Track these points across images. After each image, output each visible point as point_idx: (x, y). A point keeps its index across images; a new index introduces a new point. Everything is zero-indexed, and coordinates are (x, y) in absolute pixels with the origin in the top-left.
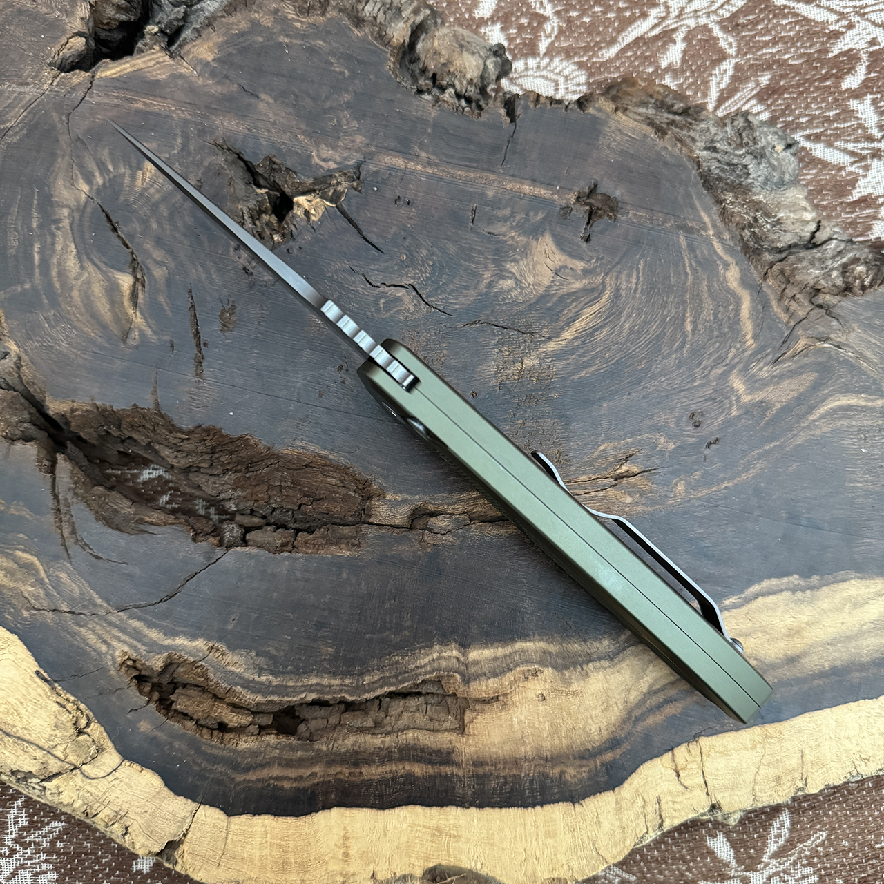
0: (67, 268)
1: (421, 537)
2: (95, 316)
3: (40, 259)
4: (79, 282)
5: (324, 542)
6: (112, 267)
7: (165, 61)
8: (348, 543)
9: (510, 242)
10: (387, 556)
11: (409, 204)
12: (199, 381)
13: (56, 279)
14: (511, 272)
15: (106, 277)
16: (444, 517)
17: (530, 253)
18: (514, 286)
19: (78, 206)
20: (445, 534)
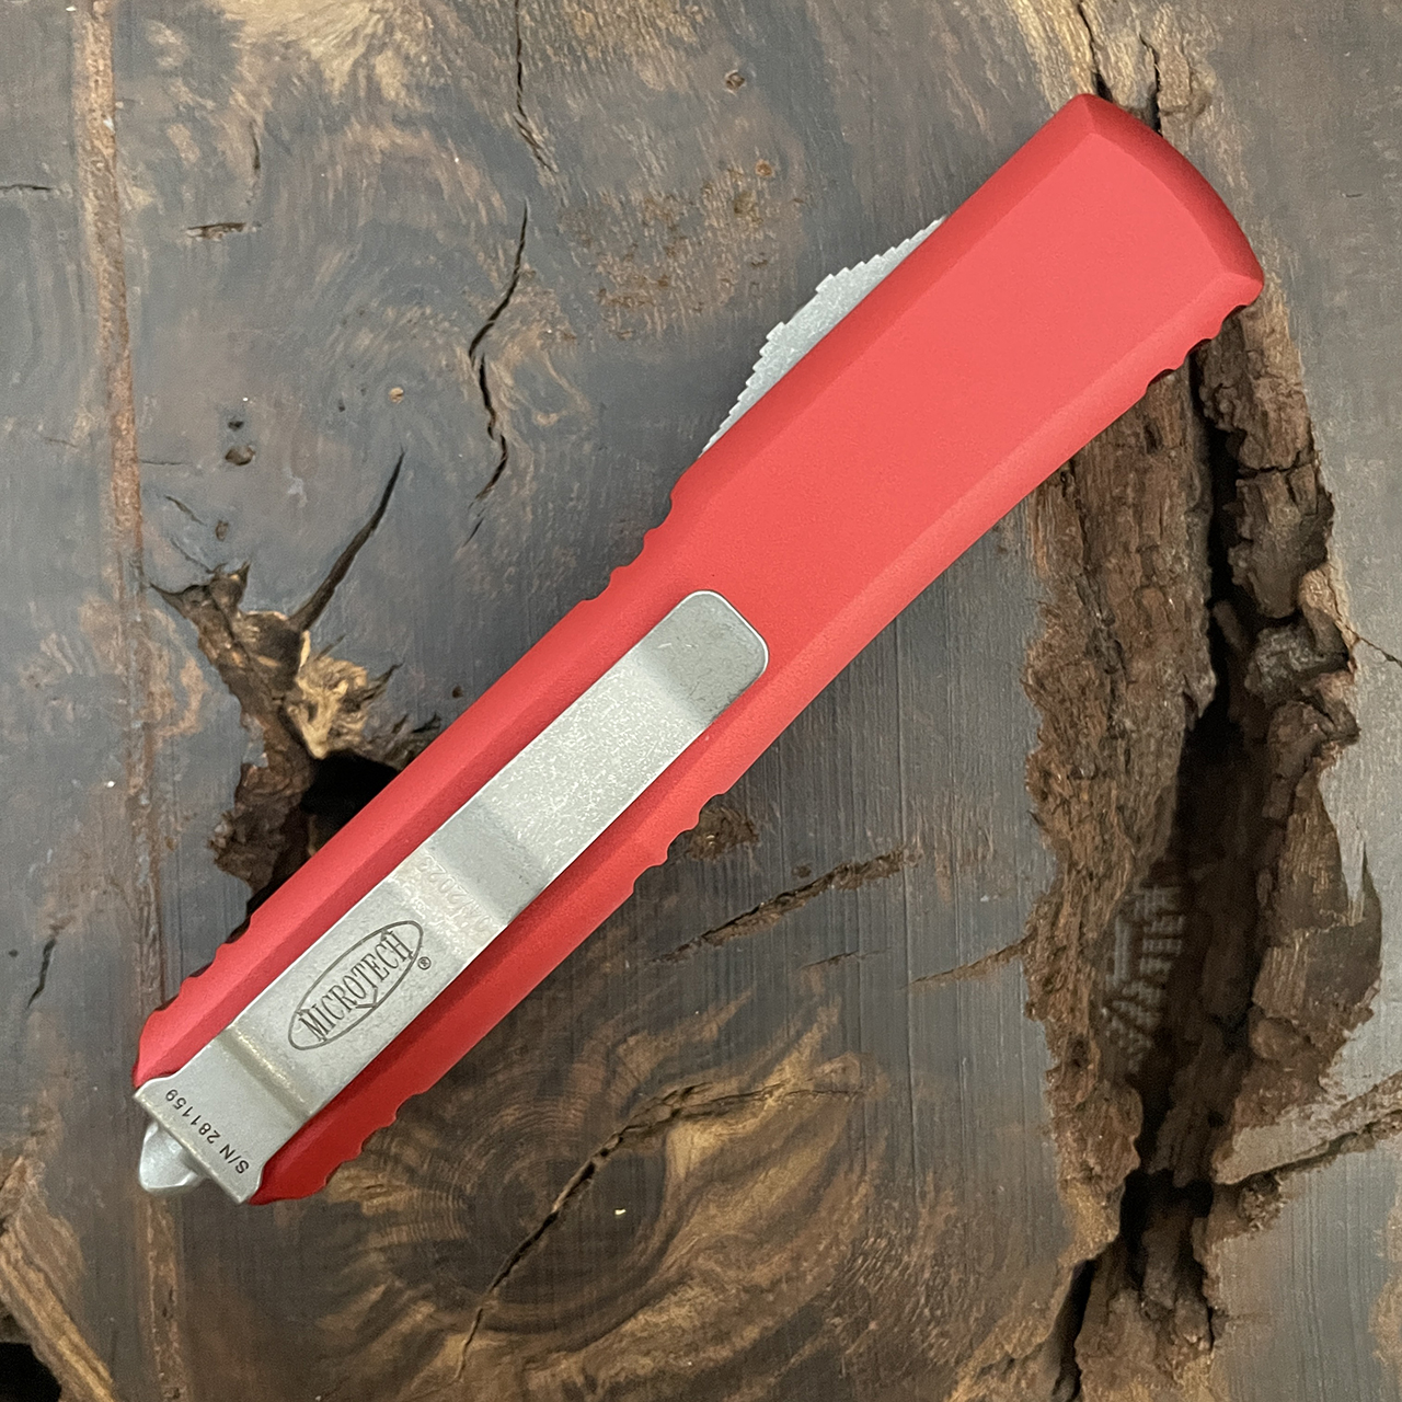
0: (698, 1321)
1: (1181, 116)
2: (810, 1201)
4: (732, 1273)
5: (1264, 381)
6: (660, 1197)
7: (20, 1245)
9: (267, 101)
10: (1257, 197)
11: (237, 425)
12: (911, 858)
13: (739, 1343)
14: (353, 74)
15: (694, 1201)
16: (1105, 67)
17: (280, 34)
18: (390, 54)
19: (512, 1347)
20: (1154, 52)
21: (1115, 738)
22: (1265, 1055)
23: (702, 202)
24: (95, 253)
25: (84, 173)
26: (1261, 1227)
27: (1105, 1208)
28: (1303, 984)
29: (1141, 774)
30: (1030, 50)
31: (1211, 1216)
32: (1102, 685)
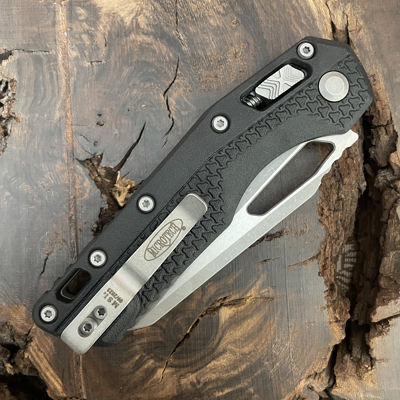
0: (228, 364)
1: (354, 32)
2: (259, 329)
3: (228, 387)
4: (238, 349)
5: (378, 102)
6: (218, 328)
7: (36, 344)
8: (375, 85)
9: (108, 28)
10: (375, 53)
11: (100, 115)
12: (286, 232)
13: (240, 370)
14: (132, 22)
15: (227, 329)
16: (334, 19)
17: (112, 11)
18: (142, 15)
19: (176, 372)
20: (346, 15)
21: (339, 200)
22: (383, 287)
23: (226, 55)
24: (62, 69)
25: (59, 48)
26: (385, 334)
27: (341, 329)
28: (393, 267)
29: (346, 210)
30: (313, 15)
31: (370, 332)
32: (336, 185)
